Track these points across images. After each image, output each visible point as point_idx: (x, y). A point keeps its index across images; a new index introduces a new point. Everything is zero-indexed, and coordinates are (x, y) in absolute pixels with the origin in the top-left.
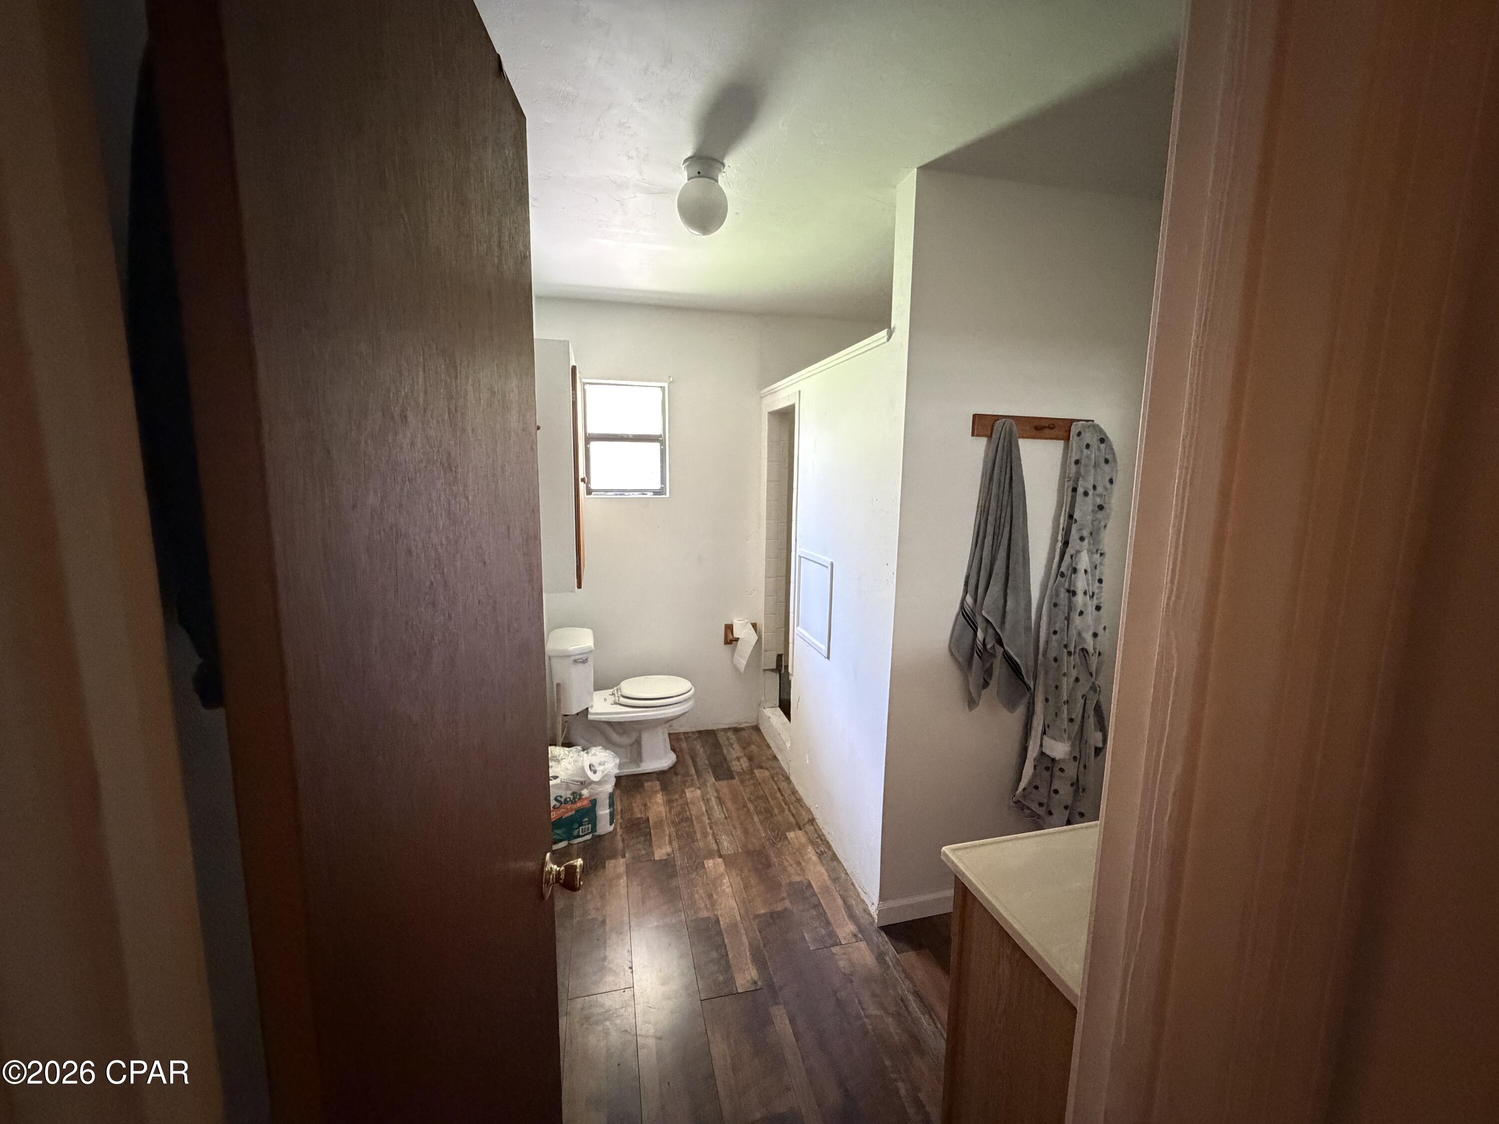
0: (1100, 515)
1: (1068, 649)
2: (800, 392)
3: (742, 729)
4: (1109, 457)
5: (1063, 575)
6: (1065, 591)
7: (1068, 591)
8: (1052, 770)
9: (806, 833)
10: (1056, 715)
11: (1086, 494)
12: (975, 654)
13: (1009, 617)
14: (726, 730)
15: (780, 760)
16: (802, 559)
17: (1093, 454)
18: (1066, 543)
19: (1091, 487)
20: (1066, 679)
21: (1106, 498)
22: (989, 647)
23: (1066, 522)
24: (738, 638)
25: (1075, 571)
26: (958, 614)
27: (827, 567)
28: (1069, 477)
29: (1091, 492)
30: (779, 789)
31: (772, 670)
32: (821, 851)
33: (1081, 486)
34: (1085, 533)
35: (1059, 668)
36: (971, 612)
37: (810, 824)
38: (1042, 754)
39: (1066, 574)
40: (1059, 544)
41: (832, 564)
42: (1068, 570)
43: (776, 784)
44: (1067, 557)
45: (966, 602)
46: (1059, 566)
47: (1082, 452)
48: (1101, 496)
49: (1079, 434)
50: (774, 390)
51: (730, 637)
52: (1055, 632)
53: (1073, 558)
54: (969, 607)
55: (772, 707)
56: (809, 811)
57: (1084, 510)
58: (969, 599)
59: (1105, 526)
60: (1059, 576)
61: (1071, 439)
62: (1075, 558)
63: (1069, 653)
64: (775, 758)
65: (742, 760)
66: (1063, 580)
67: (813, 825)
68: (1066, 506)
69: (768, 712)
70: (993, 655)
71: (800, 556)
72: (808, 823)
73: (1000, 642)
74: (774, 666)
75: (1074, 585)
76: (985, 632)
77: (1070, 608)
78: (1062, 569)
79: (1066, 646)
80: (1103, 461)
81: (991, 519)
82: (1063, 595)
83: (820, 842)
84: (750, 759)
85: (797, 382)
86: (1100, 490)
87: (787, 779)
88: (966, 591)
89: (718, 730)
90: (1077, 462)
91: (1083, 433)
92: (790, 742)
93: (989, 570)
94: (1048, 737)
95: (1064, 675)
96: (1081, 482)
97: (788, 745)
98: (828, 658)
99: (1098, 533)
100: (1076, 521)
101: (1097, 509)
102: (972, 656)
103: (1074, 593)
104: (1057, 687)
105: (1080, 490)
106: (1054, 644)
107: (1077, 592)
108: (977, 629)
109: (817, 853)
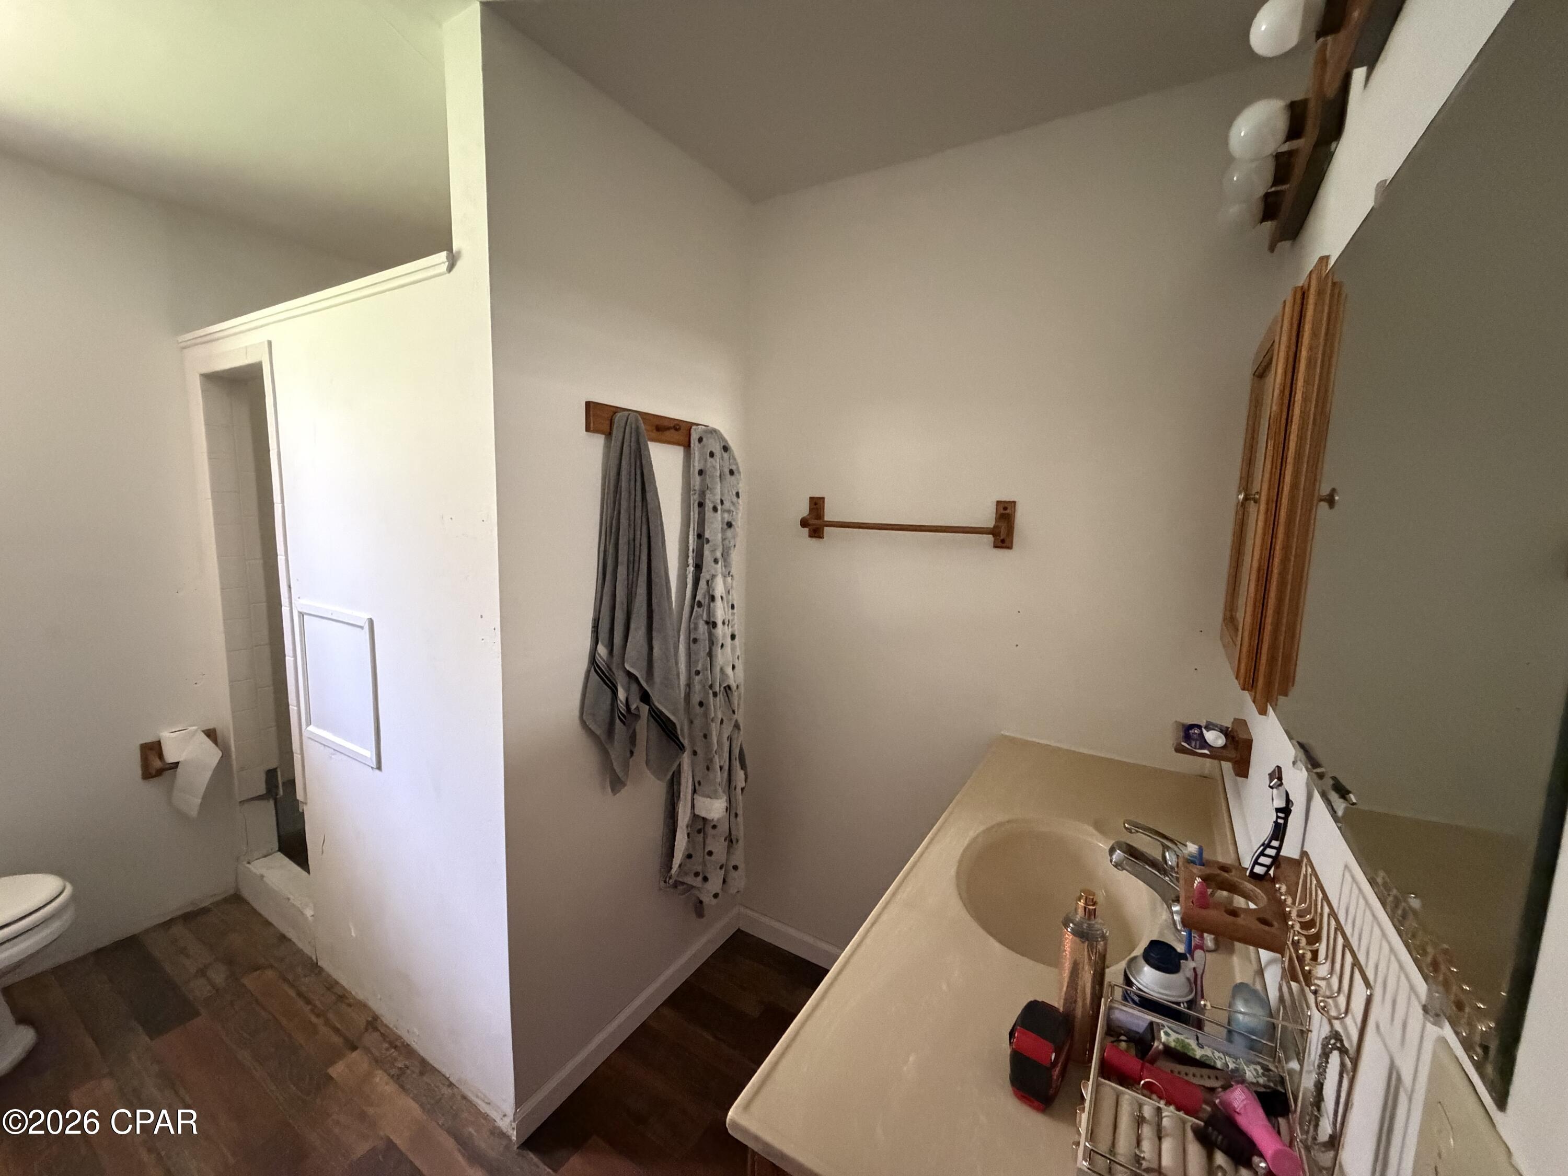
0: (729, 533)
1: (714, 690)
2: (270, 343)
3: (205, 911)
4: (734, 468)
5: (700, 605)
6: (703, 622)
7: (707, 623)
8: (704, 831)
9: (367, 1050)
10: (708, 769)
11: (715, 509)
12: (618, 721)
13: (657, 665)
14: (167, 925)
15: (295, 940)
16: (305, 616)
17: (716, 462)
18: (698, 567)
19: (719, 501)
20: (714, 724)
21: (734, 513)
22: (633, 707)
23: (695, 543)
24: (178, 763)
25: (713, 598)
26: (588, 672)
27: (362, 627)
28: (695, 490)
29: (719, 507)
30: (300, 994)
31: (260, 798)
32: (400, 1069)
33: (709, 499)
34: (718, 554)
35: (706, 715)
36: (605, 666)
37: (371, 1030)
38: (695, 817)
39: (703, 603)
40: (691, 569)
41: (371, 622)
42: (705, 598)
43: (292, 986)
44: (702, 584)
45: (599, 654)
46: (694, 596)
47: (706, 461)
48: (729, 511)
49: (700, 440)
50: (209, 338)
51: (157, 764)
52: (698, 673)
53: (710, 583)
54: (604, 661)
55: (265, 856)
56: (363, 1006)
57: (714, 530)
58: (602, 650)
59: (735, 546)
60: (696, 607)
61: (692, 445)
62: (712, 584)
63: (715, 694)
64: (283, 938)
65: (211, 973)
66: (700, 610)
67: (376, 1029)
68: (694, 524)
69: (258, 867)
70: (637, 717)
71: (302, 615)
72: (366, 1030)
73: (645, 698)
74: (262, 789)
75: (714, 616)
76: (628, 690)
77: (712, 643)
78: (698, 598)
79: (711, 687)
80: (728, 473)
81: (623, 541)
82: (702, 628)
83: (395, 1054)
84: (230, 961)
85: (262, 326)
86: (727, 504)
87: (314, 968)
88: (596, 640)
89: (147, 931)
90: (701, 472)
91: (704, 439)
92: (311, 905)
93: (626, 609)
94: (699, 795)
95: (712, 720)
96: (708, 495)
97: (309, 913)
98: (379, 767)
99: (728, 555)
100: (708, 541)
101: (726, 527)
102: (611, 724)
103: (714, 625)
104: (705, 736)
105: (709, 505)
106: (697, 687)
107: (717, 622)
108: (617, 689)
109: (392, 1076)
